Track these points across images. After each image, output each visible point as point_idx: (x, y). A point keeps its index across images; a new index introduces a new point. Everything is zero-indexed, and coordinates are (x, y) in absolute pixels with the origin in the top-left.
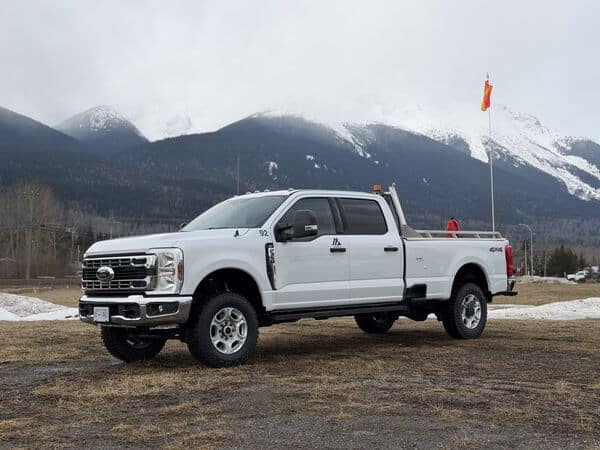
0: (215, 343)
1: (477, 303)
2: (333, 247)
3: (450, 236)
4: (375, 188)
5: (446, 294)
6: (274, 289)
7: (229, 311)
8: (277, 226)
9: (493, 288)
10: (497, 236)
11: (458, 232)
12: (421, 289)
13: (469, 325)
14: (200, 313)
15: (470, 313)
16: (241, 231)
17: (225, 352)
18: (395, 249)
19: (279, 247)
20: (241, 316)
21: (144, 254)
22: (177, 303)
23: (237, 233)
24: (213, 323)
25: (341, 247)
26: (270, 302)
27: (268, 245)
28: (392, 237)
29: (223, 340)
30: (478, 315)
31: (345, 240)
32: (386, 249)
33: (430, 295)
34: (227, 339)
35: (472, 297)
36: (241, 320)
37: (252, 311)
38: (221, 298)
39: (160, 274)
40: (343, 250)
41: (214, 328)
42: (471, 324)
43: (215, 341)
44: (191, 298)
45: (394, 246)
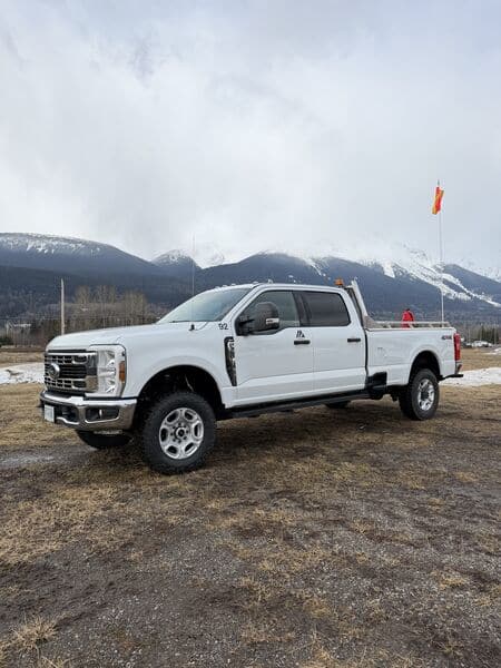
0: (165, 448)
1: (431, 387)
2: (297, 339)
4: (338, 282)
5: (404, 380)
6: (234, 383)
7: (182, 411)
8: (238, 318)
9: (444, 373)
10: (446, 325)
12: (381, 377)
13: (423, 407)
14: (148, 416)
15: (425, 396)
16: (197, 325)
17: (176, 457)
18: (358, 340)
19: (239, 341)
20: (196, 416)
21: (84, 351)
22: (116, 408)
23: (193, 327)
24: (163, 427)
25: (306, 339)
26: (230, 398)
27: (227, 340)
28: (354, 329)
29: (175, 444)
30: (432, 397)
31: (309, 332)
32: (349, 340)
33: (389, 382)
34: (180, 442)
35: (427, 382)
36: (197, 420)
37: (209, 410)
38: (173, 398)
39: (100, 374)
40: (307, 342)
41: (164, 431)
42: (425, 406)
43: (165, 446)
44: (135, 401)
45: (357, 337)
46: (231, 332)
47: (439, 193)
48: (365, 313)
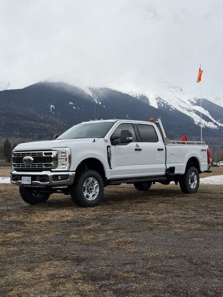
0: (85, 195)
1: (196, 176)
2: (136, 148)
3: (184, 143)
4: (151, 119)
5: (183, 172)
6: (111, 168)
7: (91, 179)
8: (111, 137)
9: (202, 169)
10: (203, 144)
11: (188, 142)
12: (172, 169)
13: (192, 187)
14: (79, 180)
15: (192, 181)
16: (96, 139)
17: (89, 199)
18: (162, 150)
19: (113, 148)
20: (96, 182)
21: (51, 150)
22: (68, 175)
23: (94, 141)
24: (84, 185)
25: (139, 148)
26: (109, 175)
27: (108, 147)
28: (160, 144)
29: (88, 194)
30: (196, 182)
31: (141, 145)
32: (159, 150)
33: (176, 172)
34: (90, 193)
35: (193, 173)
36: (96, 184)
37: (101, 179)
39: (59, 160)
40: (140, 150)
41: (84, 187)
42: (193, 186)
44: (74, 173)
45: (162, 148)
46: (109, 143)
47: (201, 72)
48: (165, 136)
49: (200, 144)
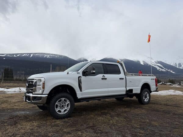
1: (148, 94)
2: (102, 78)
3: (140, 75)
5: (139, 92)
6: (81, 91)
7: (63, 99)
8: (83, 71)
9: (152, 90)
10: (152, 76)
11: (142, 74)
12: (131, 91)
13: (145, 100)
15: (146, 97)
16: (70, 72)
17: (61, 114)
18: (123, 79)
19: (83, 78)
20: (68, 101)
21: (33, 80)
22: (41, 97)
23: (68, 73)
24: (56, 104)
26: (79, 95)
27: (79, 77)
28: (122, 75)
29: (60, 110)
30: (148, 98)
31: (106, 76)
32: (120, 79)
33: (134, 92)
34: (62, 109)
35: (146, 93)
36: (68, 102)
37: (72, 99)
38: (60, 95)
39: (37, 87)
40: (106, 79)
41: (57, 105)
42: (146, 100)
43: (57, 110)
44: (47, 95)
45: (123, 78)
46: (81, 75)
47: (149, 36)
48: (126, 71)
49: (151, 76)
